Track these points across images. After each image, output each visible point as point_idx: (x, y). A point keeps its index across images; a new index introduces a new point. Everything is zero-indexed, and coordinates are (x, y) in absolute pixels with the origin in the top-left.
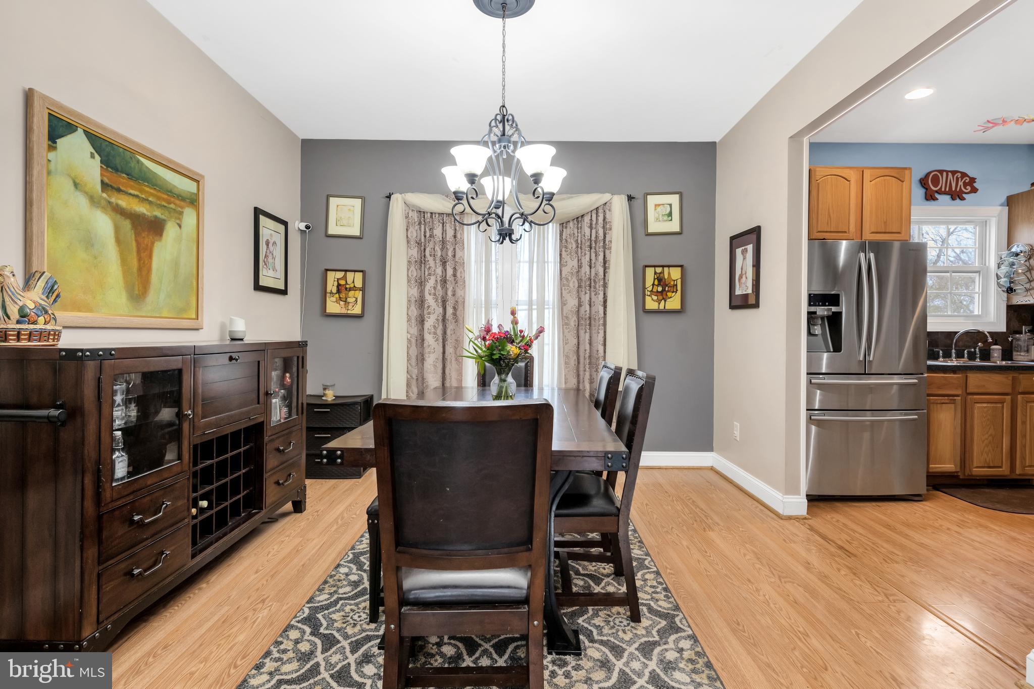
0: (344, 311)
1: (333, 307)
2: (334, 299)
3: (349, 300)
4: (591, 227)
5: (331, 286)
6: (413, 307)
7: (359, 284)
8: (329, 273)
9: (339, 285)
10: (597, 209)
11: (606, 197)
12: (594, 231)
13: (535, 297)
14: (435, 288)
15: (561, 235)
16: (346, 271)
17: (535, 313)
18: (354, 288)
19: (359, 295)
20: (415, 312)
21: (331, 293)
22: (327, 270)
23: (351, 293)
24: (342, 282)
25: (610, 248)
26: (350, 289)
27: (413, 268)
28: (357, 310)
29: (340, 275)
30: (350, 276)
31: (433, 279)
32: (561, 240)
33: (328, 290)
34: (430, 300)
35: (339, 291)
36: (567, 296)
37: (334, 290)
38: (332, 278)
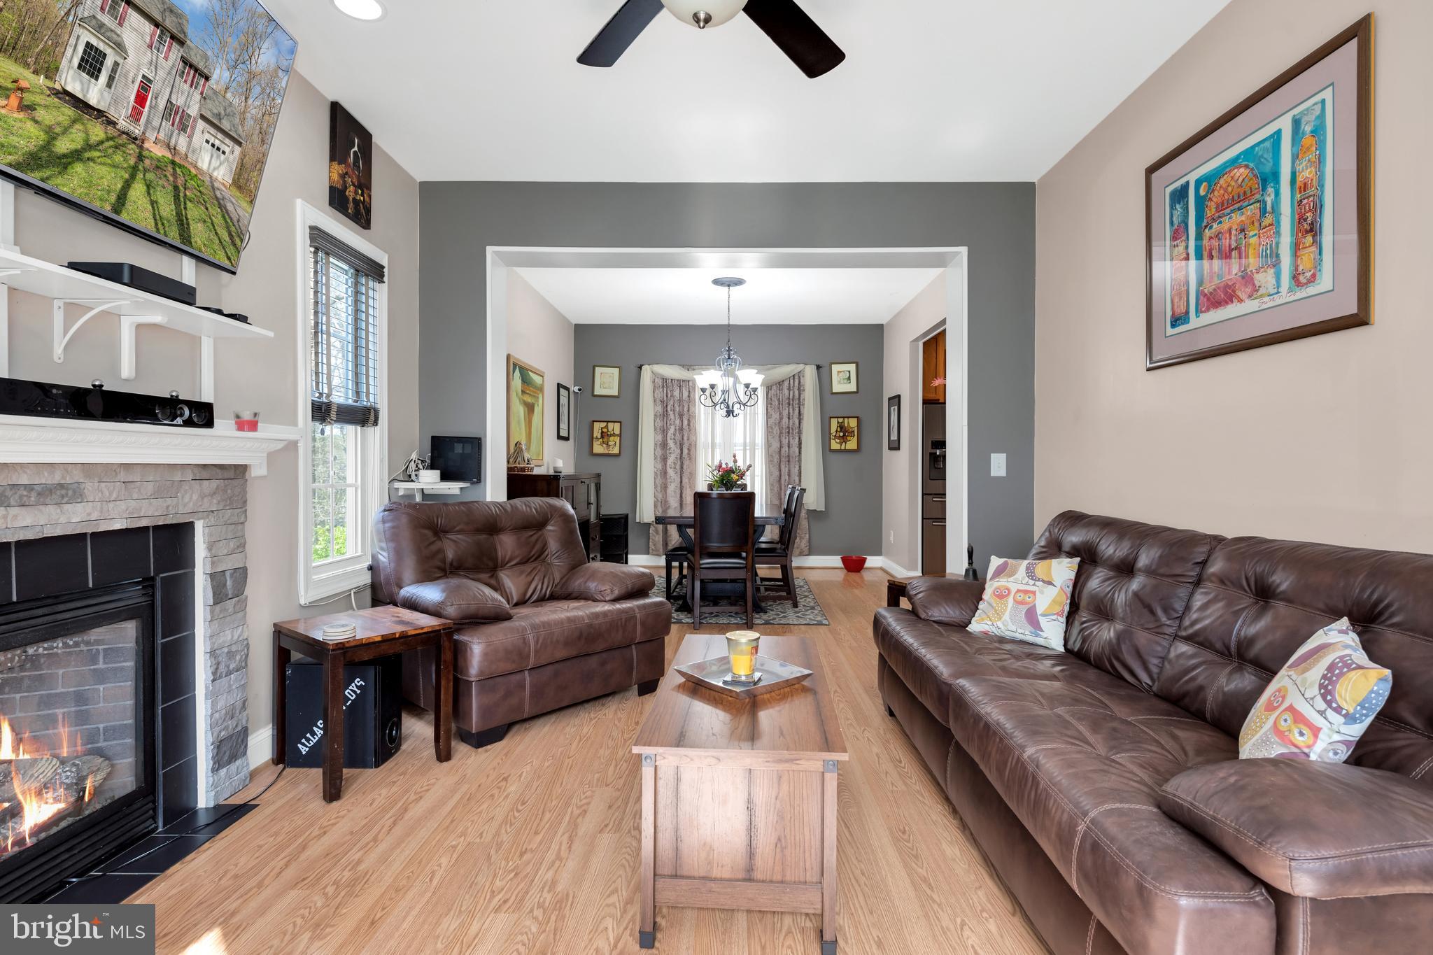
0: (606, 452)
1: (598, 448)
2: (599, 443)
3: (610, 443)
4: (789, 389)
5: (597, 433)
6: (658, 449)
7: (617, 431)
8: (595, 423)
9: (602, 432)
10: (794, 376)
11: (801, 367)
12: (791, 392)
13: (748, 441)
14: (674, 435)
15: (767, 395)
16: (607, 422)
17: (748, 452)
18: (614, 435)
19: (617, 439)
20: (659, 452)
21: (597, 438)
22: (594, 421)
23: (612, 438)
24: (605, 430)
25: (803, 405)
26: (611, 435)
27: (658, 420)
28: (616, 451)
29: (603, 425)
30: (610, 425)
31: (673, 427)
32: (767, 399)
33: (595, 436)
34: (671, 443)
35: (602, 437)
36: (772, 440)
37: (599, 436)
38: (598, 427)
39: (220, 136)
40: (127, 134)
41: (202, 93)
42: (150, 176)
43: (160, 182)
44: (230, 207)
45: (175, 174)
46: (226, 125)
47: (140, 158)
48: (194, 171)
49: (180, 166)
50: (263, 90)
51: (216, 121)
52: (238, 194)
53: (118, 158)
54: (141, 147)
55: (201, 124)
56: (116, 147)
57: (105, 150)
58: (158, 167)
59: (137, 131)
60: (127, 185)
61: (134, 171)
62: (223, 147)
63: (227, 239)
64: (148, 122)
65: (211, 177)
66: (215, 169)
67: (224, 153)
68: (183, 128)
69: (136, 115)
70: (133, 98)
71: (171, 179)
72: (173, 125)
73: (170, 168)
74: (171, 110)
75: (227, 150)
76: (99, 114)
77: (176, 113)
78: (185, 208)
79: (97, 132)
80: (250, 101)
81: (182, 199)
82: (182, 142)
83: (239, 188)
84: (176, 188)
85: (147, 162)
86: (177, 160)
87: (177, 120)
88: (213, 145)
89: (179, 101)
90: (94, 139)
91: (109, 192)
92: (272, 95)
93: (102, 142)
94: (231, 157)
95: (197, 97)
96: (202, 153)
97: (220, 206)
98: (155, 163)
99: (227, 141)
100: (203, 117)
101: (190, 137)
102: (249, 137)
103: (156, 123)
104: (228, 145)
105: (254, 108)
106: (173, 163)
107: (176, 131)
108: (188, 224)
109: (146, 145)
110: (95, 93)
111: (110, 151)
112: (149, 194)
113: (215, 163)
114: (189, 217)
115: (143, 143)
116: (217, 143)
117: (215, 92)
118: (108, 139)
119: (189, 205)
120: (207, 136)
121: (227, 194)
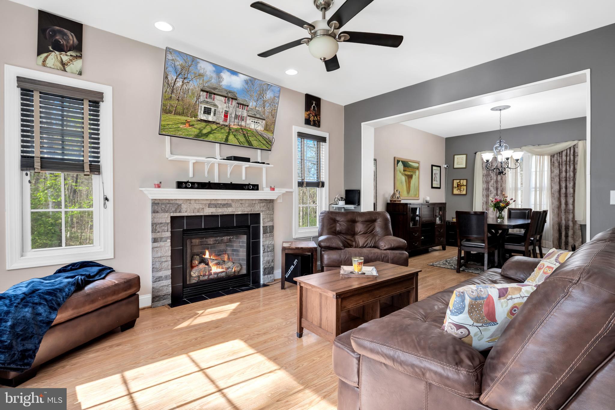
0: (459, 193)
1: (456, 192)
2: (456, 189)
3: (461, 189)
4: (566, 156)
5: (455, 185)
6: (485, 191)
7: (465, 184)
8: (454, 181)
9: (458, 184)
10: (570, 148)
11: (575, 142)
12: (568, 158)
13: (538, 185)
14: (493, 184)
15: (551, 160)
16: (460, 180)
17: (538, 192)
18: (463, 185)
19: (465, 187)
20: (485, 193)
21: (455, 187)
22: (454, 180)
23: (462, 187)
24: (459, 183)
25: (577, 164)
26: (462, 186)
27: (484, 177)
28: (464, 192)
29: (458, 181)
30: (462, 181)
31: (493, 181)
32: (551, 162)
33: (454, 186)
34: (491, 189)
35: (458, 186)
36: (553, 185)
37: (456, 186)
38: (456, 182)
39: (256, 119)
40: (224, 125)
41: (247, 110)
42: (234, 133)
43: (238, 134)
44: (264, 135)
45: (243, 131)
46: (258, 116)
47: (230, 129)
48: (249, 129)
49: (244, 129)
50: (270, 104)
51: (254, 116)
52: (267, 132)
53: (223, 131)
54: (229, 127)
55: (248, 118)
56: (221, 129)
57: (218, 130)
58: (236, 130)
59: (227, 124)
60: (227, 137)
61: (229, 133)
62: (258, 122)
63: (266, 143)
64: (230, 121)
65: (256, 130)
66: (256, 128)
67: (259, 123)
68: (243, 120)
69: (225, 120)
70: (223, 116)
71: (242, 132)
72: (239, 120)
73: (241, 130)
74: (236, 117)
75: (260, 122)
76: (214, 122)
77: (239, 117)
78: (249, 138)
79: (214, 126)
80: (266, 108)
81: (247, 137)
82: (243, 124)
83: (267, 130)
84: (244, 134)
85: (232, 130)
86: (243, 128)
87: (240, 118)
88: (254, 122)
89: (239, 113)
90: (213, 128)
91: (222, 139)
92: (274, 105)
93: (216, 128)
94: (262, 124)
95: (245, 111)
96: (251, 124)
97: (261, 136)
98: (235, 130)
99: (259, 120)
100: (249, 116)
101: (246, 122)
102: (268, 117)
103: (233, 120)
104: (260, 121)
105: (268, 109)
106: (241, 129)
107: (240, 121)
108: (251, 142)
109: (231, 126)
110: (211, 118)
111: (220, 130)
112: (235, 137)
113: (256, 126)
114: (250, 140)
115: (230, 126)
116: (256, 121)
117: (251, 109)
118: (218, 127)
119: (250, 137)
120: (251, 120)
121: (263, 132)
